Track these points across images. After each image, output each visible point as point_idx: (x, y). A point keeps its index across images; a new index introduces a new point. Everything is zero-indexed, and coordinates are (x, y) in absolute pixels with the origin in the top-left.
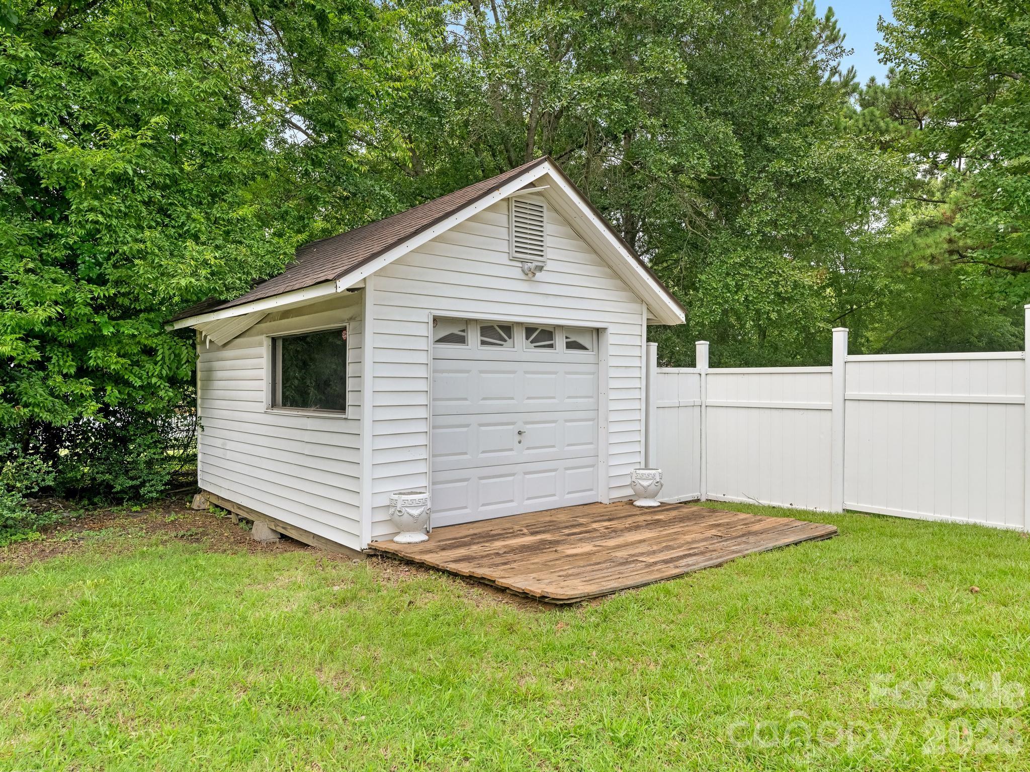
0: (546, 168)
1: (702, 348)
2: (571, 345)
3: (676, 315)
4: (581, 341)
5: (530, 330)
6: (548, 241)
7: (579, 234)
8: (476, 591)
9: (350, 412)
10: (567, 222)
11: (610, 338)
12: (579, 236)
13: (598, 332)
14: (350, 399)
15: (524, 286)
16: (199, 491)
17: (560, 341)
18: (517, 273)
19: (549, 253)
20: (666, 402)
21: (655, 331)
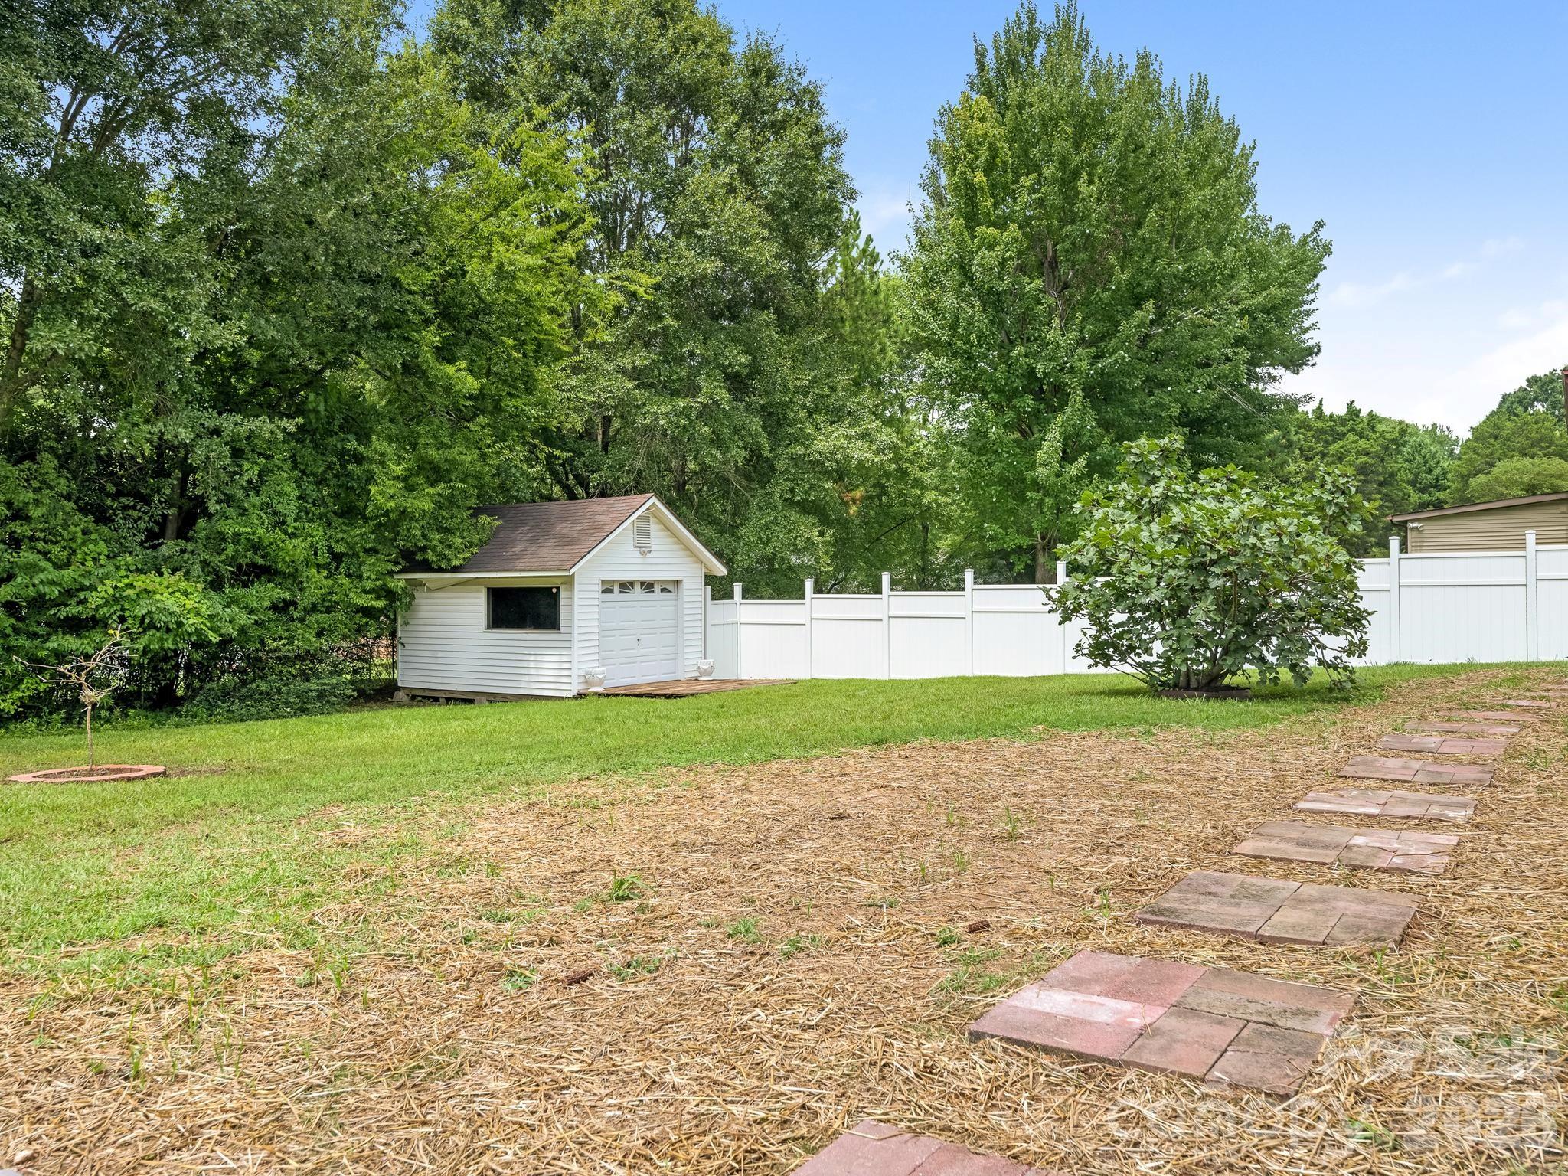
0: (654, 500)
1: (738, 588)
2: (663, 590)
3: (721, 570)
4: (670, 588)
5: (642, 583)
6: (653, 534)
7: (667, 528)
8: (644, 699)
9: (562, 630)
10: (661, 522)
11: (685, 586)
12: (668, 529)
13: (677, 582)
14: (562, 623)
15: (640, 561)
16: (399, 689)
17: (657, 588)
18: (637, 554)
19: (653, 541)
20: (716, 622)
21: (710, 579)
